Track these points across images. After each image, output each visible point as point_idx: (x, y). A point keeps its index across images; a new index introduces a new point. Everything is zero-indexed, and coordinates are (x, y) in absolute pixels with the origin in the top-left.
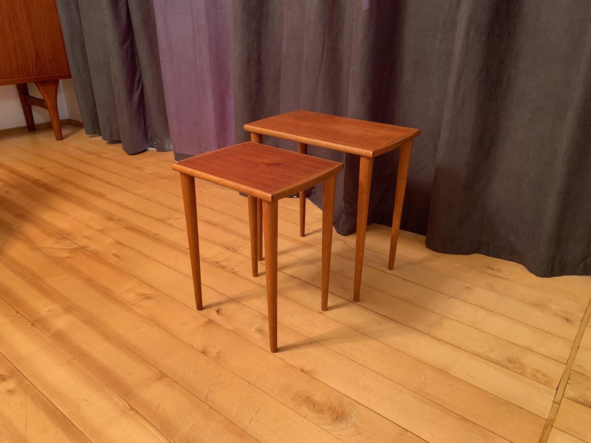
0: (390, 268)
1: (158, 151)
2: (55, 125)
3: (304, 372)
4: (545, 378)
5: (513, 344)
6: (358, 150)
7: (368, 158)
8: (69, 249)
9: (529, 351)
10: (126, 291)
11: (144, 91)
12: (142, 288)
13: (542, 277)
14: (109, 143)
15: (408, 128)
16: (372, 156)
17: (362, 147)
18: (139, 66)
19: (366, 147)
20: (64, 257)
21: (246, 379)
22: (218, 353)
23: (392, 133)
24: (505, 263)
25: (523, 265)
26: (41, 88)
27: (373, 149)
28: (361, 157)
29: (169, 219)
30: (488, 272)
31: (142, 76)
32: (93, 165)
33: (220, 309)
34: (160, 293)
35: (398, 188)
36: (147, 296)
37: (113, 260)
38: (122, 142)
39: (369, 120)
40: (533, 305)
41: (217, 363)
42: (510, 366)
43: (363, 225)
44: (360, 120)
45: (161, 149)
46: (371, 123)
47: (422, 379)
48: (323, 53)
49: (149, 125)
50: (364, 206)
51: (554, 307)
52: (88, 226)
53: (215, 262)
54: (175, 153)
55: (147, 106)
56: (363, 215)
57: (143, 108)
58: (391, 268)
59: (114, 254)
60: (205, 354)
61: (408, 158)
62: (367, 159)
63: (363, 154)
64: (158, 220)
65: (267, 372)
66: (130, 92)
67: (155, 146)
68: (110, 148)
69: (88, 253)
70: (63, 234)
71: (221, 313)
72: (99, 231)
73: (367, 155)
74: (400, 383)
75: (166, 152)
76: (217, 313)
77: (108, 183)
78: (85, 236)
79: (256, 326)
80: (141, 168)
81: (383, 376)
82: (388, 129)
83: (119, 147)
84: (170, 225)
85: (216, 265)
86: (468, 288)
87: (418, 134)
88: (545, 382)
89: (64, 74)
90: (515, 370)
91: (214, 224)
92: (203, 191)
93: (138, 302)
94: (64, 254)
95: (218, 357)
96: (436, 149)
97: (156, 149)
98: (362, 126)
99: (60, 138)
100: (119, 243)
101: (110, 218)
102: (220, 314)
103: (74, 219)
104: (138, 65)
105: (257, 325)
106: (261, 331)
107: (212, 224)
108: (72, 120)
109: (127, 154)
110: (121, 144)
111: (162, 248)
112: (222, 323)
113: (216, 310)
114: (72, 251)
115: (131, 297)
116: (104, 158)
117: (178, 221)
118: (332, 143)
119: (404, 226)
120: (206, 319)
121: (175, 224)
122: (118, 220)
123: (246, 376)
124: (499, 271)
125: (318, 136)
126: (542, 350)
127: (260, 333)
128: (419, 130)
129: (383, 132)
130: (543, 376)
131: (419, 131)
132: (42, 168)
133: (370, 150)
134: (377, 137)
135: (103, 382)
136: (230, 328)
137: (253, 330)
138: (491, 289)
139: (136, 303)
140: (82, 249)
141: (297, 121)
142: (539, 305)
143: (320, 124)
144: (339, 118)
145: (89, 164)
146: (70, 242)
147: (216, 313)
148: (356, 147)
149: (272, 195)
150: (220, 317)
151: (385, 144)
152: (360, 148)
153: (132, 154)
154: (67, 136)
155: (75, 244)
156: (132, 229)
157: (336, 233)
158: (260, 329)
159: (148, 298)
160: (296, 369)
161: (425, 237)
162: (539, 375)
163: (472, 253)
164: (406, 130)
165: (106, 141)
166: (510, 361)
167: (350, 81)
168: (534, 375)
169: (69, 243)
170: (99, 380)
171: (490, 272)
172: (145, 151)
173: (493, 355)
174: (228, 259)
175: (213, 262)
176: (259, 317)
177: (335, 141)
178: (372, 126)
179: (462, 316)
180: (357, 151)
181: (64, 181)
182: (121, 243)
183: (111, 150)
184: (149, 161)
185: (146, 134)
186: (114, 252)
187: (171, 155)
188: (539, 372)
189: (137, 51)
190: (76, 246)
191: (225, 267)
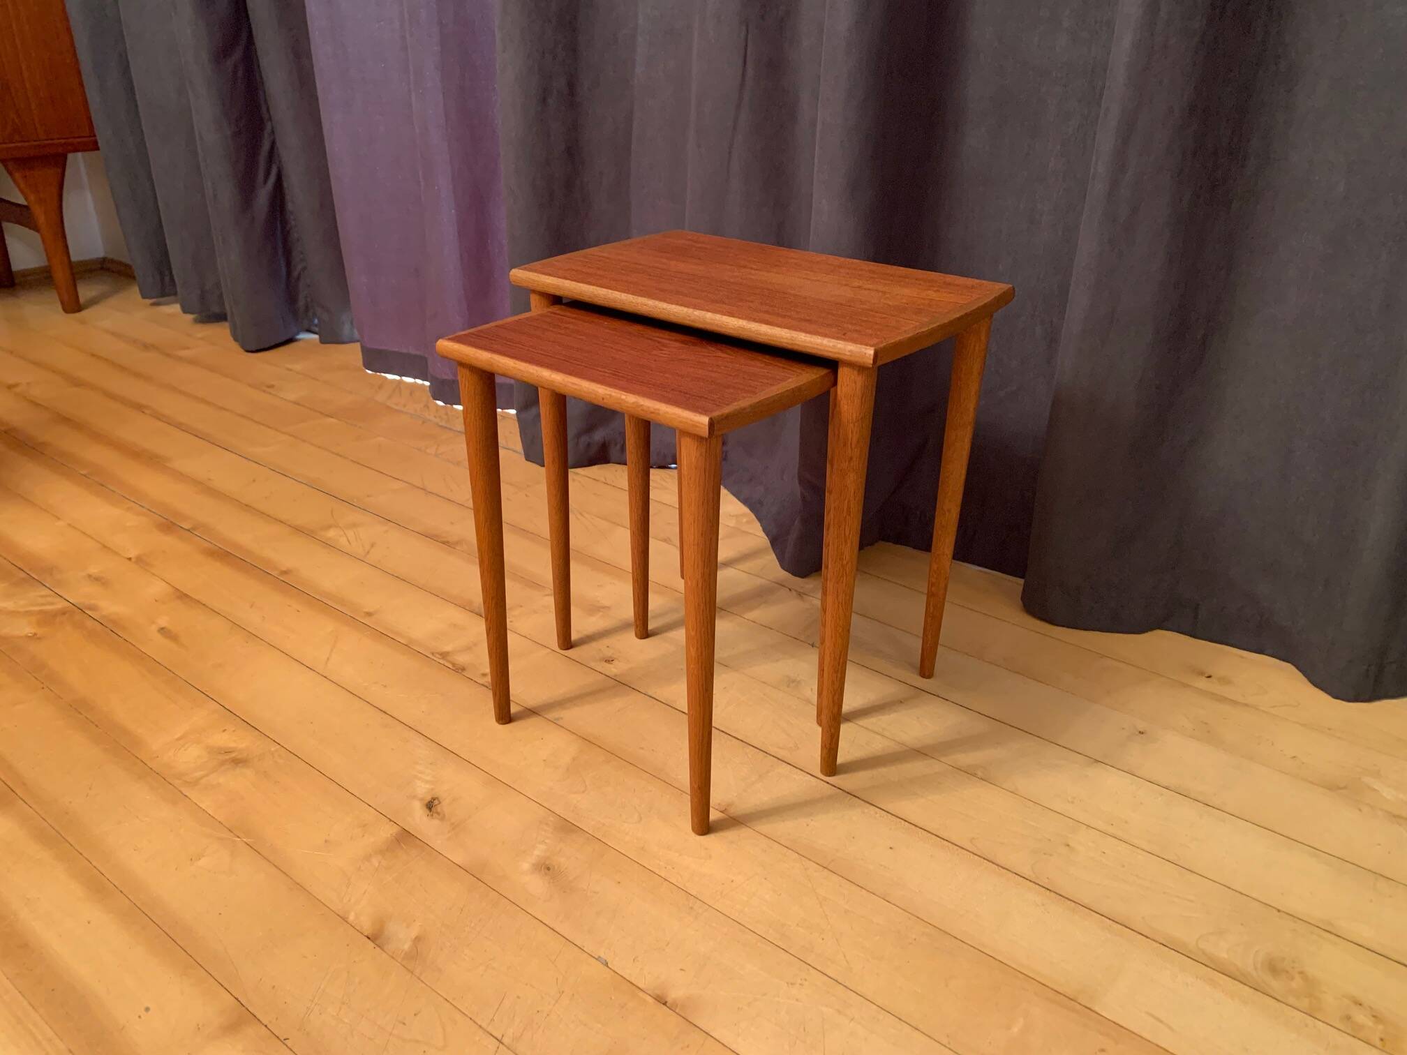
0: (924, 674)
1: (323, 341)
2: (60, 275)
3: (665, 1004)
4: (1381, 1027)
5: (1279, 911)
6: (831, 344)
7: (860, 368)
8: (41, 612)
9: (1328, 935)
10: (178, 739)
11: (285, 185)
12: (224, 731)
13: (1349, 701)
14: (197, 321)
15: (978, 281)
16: (872, 362)
17: (844, 334)
18: (270, 119)
19: (855, 335)
20: (21, 637)
21: (490, 1029)
22: (418, 939)
23: (932, 294)
24: (1242, 657)
25: (1293, 664)
26: (17, 175)
27: (875, 341)
28: (840, 363)
29: (330, 527)
30: (1197, 685)
31: (278, 144)
32: (147, 378)
33: (437, 798)
34: (274, 748)
35: (947, 453)
36: (233, 755)
37: (156, 646)
38: (229, 318)
39: (869, 259)
40: (1330, 789)
41: (412, 973)
42: (1276, 985)
43: (845, 562)
44: (842, 259)
45: (331, 337)
46: (873, 266)
47: (1015, 1030)
48: (744, 75)
49: (300, 274)
50: (849, 508)
51: (1388, 793)
52: (105, 547)
53: (438, 653)
54: (363, 347)
55: (293, 223)
56: (847, 534)
57: (283, 228)
58: (927, 674)
59: (162, 630)
60: (378, 942)
61: (976, 367)
62: (859, 371)
63: (845, 358)
64: (298, 530)
65: (554, 1005)
66: (246, 186)
67: (317, 329)
68: (199, 335)
69: (89, 623)
70: (30, 570)
71: (439, 810)
72: (133, 560)
73: (857, 359)
74: (949, 1043)
75: (344, 346)
76: (428, 812)
77: (179, 426)
78: (90, 576)
79: (536, 852)
80: (272, 386)
81: (900, 1019)
82: (920, 284)
83: (221, 333)
84: (327, 545)
85: (441, 661)
86: (1141, 733)
87: (1004, 299)
88: (1382, 1040)
89: (79, 140)
90: (1291, 1000)
91: (448, 542)
92: (428, 451)
93: (207, 775)
94: (24, 628)
95: (415, 957)
96: (1053, 340)
97: (316, 337)
98: (848, 274)
99: (73, 306)
100: (182, 596)
101: (169, 525)
102: (435, 815)
103: (69, 525)
104: (266, 116)
105: (539, 851)
106: (548, 869)
107: (443, 543)
108: (112, 261)
109: (241, 350)
110: (226, 324)
111: (298, 611)
112: (437, 843)
113: (427, 802)
114: (48, 619)
115: (189, 757)
116: (180, 359)
117: (350, 533)
118: (757, 322)
119: (963, 553)
120: (395, 829)
121: (343, 541)
122: (189, 530)
123: (492, 1020)
124: (1225, 681)
125: (717, 302)
126: (1365, 933)
127: (546, 874)
128: (1011, 286)
129: (906, 291)
130: (1373, 1019)
131: (1009, 288)
132: (10, 387)
133: (866, 345)
134: (890, 306)
135: (61, 1040)
136: (458, 858)
137: (526, 866)
138: (1207, 734)
139: (202, 778)
140: (77, 614)
141: (664, 261)
142: (1345, 788)
143: (729, 267)
144: (784, 252)
145: (138, 375)
146: (46, 592)
147: (425, 808)
148: (825, 336)
149: (711, 419)
150: (436, 822)
151: (912, 326)
152: (838, 338)
153: (254, 349)
154: (93, 302)
155: (59, 599)
156: (224, 555)
157: (780, 568)
158: (547, 863)
159: (238, 762)
160: (641, 994)
161: (1021, 581)
162: (1361, 1018)
163: (1152, 629)
164: (973, 287)
165: (190, 317)
166: (1274, 968)
167: (817, 148)
168: (1348, 1018)
169: (42, 596)
170: (50, 1033)
171: (1202, 683)
172: (290, 341)
173: (1222, 950)
174: (475, 645)
175: (433, 654)
176: (547, 824)
177: (767, 317)
178: (876, 276)
179: (1126, 822)
180: (830, 347)
181: (65, 420)
182: (186, 596)
183: (202, 339)
184: (298, 367)
185: (291, 297)
186: (163, 621)
187: (352, 353)
188: (1360, 1005)
189: (261, 78)
190: (61, 605)
191: (463, 669)
